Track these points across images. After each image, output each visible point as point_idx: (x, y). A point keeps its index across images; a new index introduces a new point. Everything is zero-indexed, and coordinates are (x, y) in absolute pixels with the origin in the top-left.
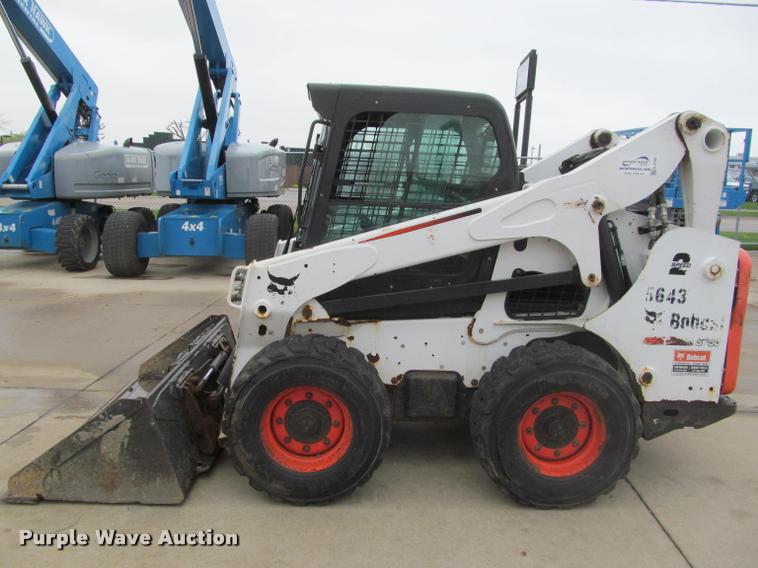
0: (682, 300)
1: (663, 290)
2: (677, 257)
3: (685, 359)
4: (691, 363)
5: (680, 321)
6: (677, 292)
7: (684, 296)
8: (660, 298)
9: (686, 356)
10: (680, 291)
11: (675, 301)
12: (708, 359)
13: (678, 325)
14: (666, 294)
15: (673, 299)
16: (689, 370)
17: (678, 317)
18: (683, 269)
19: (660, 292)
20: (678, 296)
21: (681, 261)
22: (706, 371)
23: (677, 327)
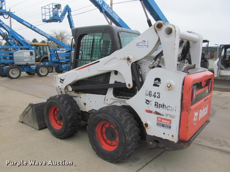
0: (158, 97)
1: (151, 92)
2: (156, 79)
3: (161, 121)
4: (164, 123)
5: (158, 105)
6: (156, 93)
7: (159, 95)
8: (150, 95)
9: (161, 120)
10: (158, 93)
11: (156, 97)
12: (170, 123)
13: (158, 106)
14: (153, 93)
15: (155, 96)
16: (163, 126)
17: (158, 104)
18: (158, 84)
19: (150, 93)
20: (157, 95)
21: (157, 81)
22: (170, 128)
23: (157, 108)
